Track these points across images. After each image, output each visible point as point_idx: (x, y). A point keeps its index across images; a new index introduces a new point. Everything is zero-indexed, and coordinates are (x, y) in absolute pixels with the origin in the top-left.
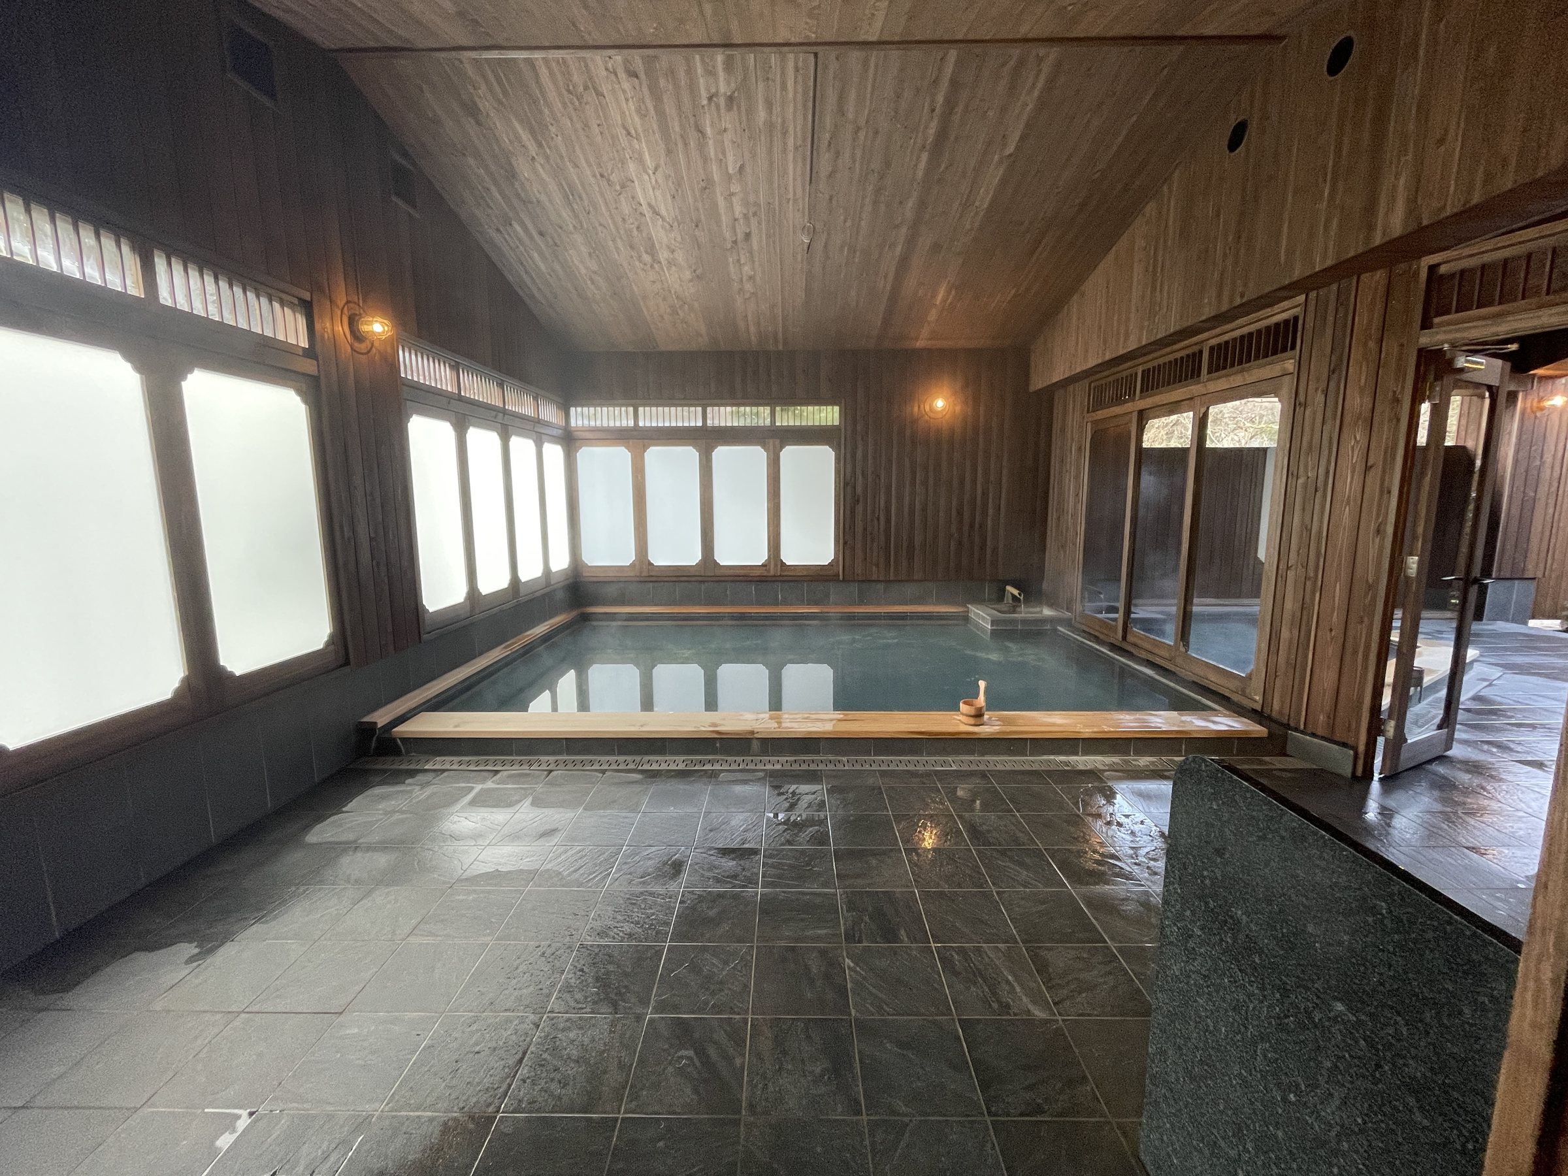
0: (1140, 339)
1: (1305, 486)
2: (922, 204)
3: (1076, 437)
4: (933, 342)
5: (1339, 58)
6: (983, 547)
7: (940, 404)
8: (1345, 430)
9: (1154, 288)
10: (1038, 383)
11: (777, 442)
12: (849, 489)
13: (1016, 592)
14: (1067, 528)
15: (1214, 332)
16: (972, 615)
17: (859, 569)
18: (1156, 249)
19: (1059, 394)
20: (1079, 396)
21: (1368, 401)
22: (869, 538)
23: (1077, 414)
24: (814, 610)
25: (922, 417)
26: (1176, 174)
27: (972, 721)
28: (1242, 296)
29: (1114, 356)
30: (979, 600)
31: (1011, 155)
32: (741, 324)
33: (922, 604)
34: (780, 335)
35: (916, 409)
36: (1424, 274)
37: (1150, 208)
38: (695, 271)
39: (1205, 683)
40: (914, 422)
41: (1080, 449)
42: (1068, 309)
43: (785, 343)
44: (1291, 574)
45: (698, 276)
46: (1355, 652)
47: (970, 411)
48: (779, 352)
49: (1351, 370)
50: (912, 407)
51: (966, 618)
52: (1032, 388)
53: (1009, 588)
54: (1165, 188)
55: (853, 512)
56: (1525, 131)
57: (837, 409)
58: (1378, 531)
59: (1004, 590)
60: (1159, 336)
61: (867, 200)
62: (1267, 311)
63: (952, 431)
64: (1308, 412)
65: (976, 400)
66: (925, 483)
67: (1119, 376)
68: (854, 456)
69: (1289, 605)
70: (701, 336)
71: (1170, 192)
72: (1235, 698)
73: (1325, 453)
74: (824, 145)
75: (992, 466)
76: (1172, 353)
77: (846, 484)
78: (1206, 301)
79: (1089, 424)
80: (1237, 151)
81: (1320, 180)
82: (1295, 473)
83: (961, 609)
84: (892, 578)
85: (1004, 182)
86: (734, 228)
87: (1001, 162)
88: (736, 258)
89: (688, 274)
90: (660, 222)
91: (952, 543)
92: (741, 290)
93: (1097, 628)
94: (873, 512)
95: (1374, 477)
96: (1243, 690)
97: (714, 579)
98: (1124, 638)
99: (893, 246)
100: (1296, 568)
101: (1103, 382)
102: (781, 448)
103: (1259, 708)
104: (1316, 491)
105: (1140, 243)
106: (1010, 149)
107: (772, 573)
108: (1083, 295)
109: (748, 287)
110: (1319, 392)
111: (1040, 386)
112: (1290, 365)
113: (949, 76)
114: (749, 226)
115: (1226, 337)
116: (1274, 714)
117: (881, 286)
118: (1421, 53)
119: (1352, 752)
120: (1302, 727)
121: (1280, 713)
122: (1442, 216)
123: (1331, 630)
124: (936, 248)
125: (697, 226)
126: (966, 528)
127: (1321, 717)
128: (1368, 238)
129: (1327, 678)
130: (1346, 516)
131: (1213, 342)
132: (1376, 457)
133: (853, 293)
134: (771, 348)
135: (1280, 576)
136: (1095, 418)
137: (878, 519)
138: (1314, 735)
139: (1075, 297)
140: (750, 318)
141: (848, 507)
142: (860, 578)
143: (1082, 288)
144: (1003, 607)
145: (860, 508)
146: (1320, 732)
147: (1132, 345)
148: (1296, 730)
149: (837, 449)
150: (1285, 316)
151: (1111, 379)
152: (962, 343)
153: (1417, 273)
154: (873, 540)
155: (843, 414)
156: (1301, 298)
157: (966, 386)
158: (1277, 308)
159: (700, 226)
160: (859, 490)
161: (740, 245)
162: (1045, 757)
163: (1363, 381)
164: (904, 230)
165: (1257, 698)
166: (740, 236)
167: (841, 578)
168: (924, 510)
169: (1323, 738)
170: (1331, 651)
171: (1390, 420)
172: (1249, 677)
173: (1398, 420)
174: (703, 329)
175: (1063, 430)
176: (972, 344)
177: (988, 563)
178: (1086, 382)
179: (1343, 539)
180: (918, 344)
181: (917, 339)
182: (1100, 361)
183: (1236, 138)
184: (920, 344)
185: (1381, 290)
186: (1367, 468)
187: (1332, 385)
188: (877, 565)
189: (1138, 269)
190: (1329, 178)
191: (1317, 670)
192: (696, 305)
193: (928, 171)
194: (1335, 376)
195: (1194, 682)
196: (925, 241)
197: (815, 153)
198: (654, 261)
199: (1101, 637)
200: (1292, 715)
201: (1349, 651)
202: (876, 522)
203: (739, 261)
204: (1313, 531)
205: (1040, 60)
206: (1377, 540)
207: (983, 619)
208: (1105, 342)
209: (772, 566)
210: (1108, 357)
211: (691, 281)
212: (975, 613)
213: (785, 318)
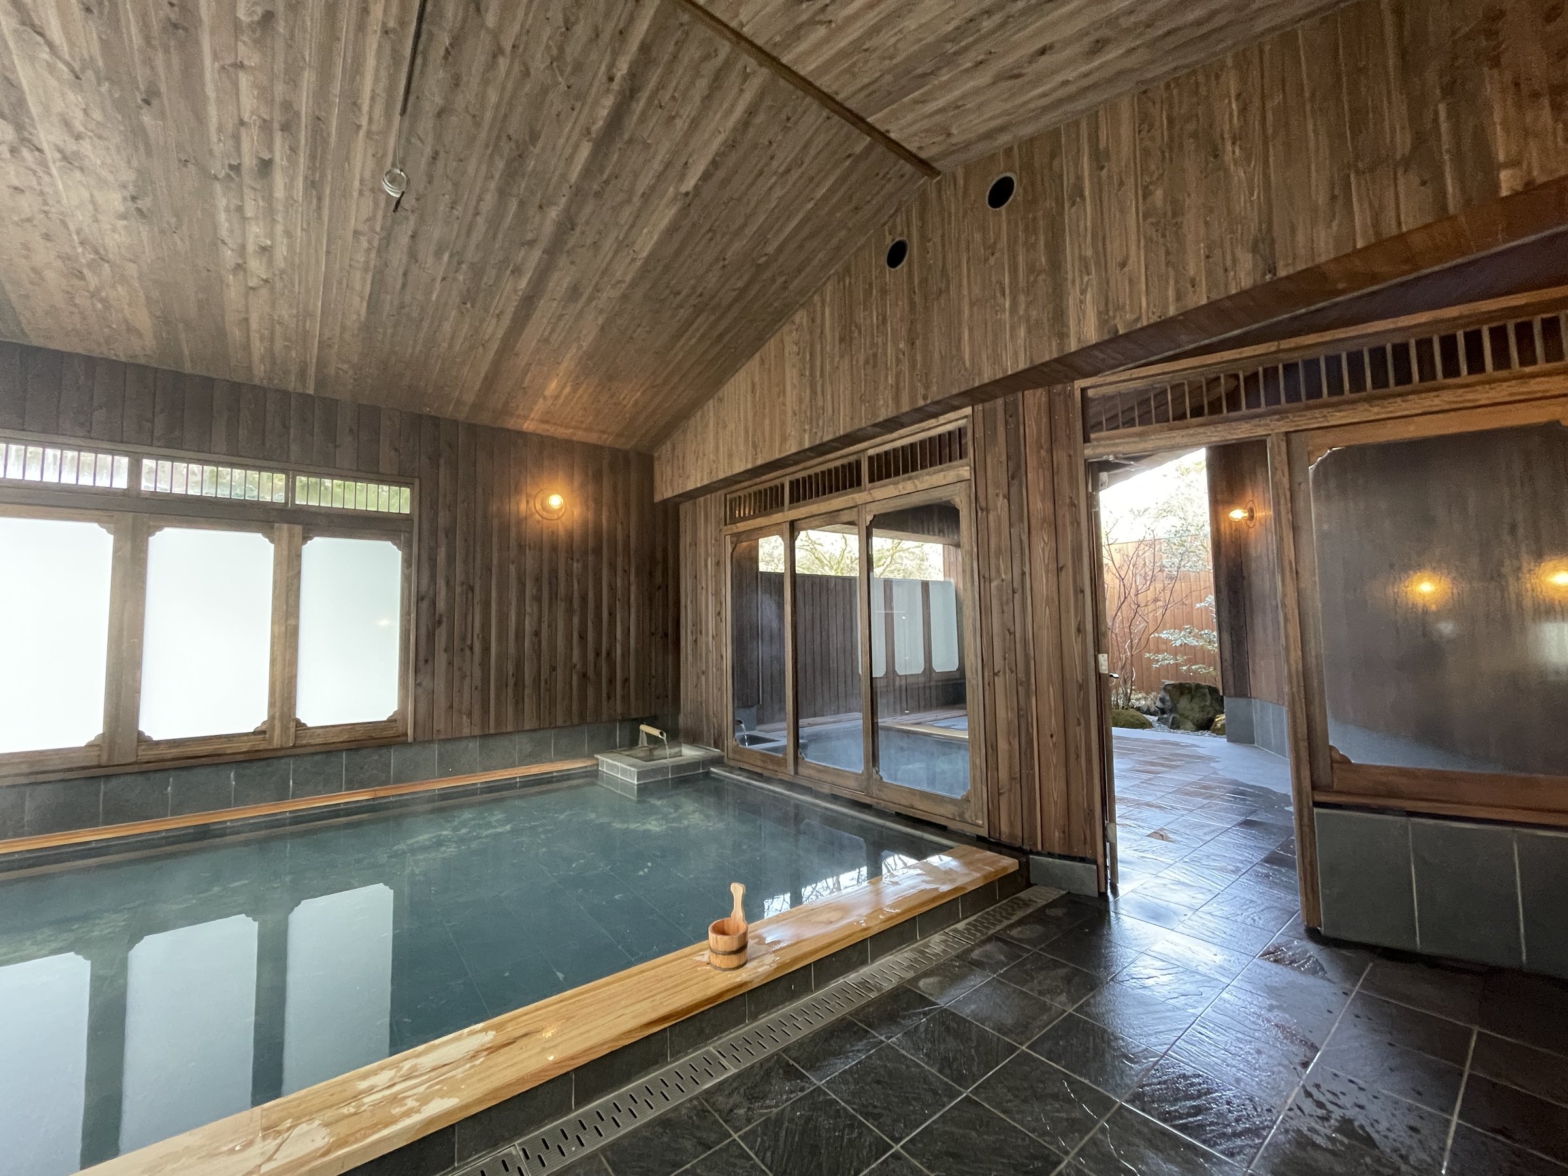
0: (801, 442)
1: (1000, 589)
2: (567, 224)
3: (712, 550)
4: (546, 427)
5: (1000, 193)
6: (611, 680)
7: (556, 501)
8: (1033, 532)
9: (814, 392)
10: (665, 491)
11: (298, 529)
12: (425, 605)
13: (655, 732)
14: (708, 651)
15: (873, 442)
16: (604, 769)
17: (440, 724)
18: (811, 354)
19: (686, 508)
20: (713, 506)
21: (1050, 505)
22: (457, 674)
23: (712, 528)
24: (362, 796)
25: (532, 515)
26: (829, 288)
27: (734, 960)
28: (925, 398)
29: (768, 460)
30: (610, 747)
31: (687, 194)
32: (236, 333)
33: (537, 762)
34: (312, 371)
35: (523, 506)
36: (1078, 394)
37: (801, 317)
38: (134, 199)
39: (910, 813)
40: (520, 522)
41: (718, 563)
42: (702, 417)
43: (321, 383)
44: (999, 681)
45: (139, 210)
46: (1078, 757)
47: (590, 516)
48: (304, 397)
49: (1029, 475)
50: (518, 504)
51: (593, 775)
52: (658, 498)
53: (644, 728)
54: (816, 298)
55: (431, 636)
56: (1208, 257)
57: (406, 492)
58: (1079, 630)
59: (638, 730)
60: (826, 439)
61: (492, 185)
62: (932, 422)
63: (570, 535)
64: (991, 517)
65: (598, 502)
66: (538, 599)
67: (761, 487)
68: (433, 561)
69: (1001, 713)
70: (140, 335)
71: (823, 302)
72: (951, 825)
73: (1017, 555)
74: (437, 54)
75: (619, 584)
76: (820, 464)
77: (420, 599)
78: (882, 402)
79: (728, 538)
80: (899, 267)
81: (998, 294)
82: (987, 576)
83: (589, 763)
84: (492, 731)
85: (672, 229)
86: (236, 138)
87: (675, 199)
88: (235, 202)
89: (114, 200)
90: (45, 54)
91: (575, 677)
92: (240, 268)
93: (760, 763)
94: (464, 639)
95: (1067, 576)
96: (961, 815)
97: (136, 768)
98: (796, 772)
99: (517, 271)
100: (1005, 673)
101: (741, 493)
102: (306, 539)
103: (984, 832)
104: (1014, 592)
105: (790, 348)
106: (689, 184)
107: (276, 742)
108: (721, 400)
109: (257, 266)
110: (1001, 496)
111: (669, 494)
112: (965, 472)
113: (641, 37)
114: (270, 149)
115: (887, 447)
116: (1004, 839)
117: (490, 330)
118: (1087, 193)
119: (1095, 867)
120: (1039, 847)
121: (1012, 835)
122: (1139, 326)
123: (1052, 736)
124: (574, 292)
125: (147, 102)
126: (591, 656)
127: (1057, 834)
128: (1061, 345)
129: (1055, 789)
130: (1045, 614)
131: (871, 452)
132: (1067, 559)
133: (447, 327)
134: (292, 384)
135: (989, 686)
136: (736, 531)
137: (471, 648)
138: (1050, 855)
139: (711, 402)
140: (254, 324)
141: (423, 631)
142: (442, 737)
143: (720, 393)
144: (638, 752)
145: (442, 634)
146: (1057, 851)
147: (792, 448)
148: (1038, 854)
149: (406, 547)
150: (950, 427)
151: (751, 490)
152: (580, 436)
153: (1071, 395)
154: (463, 677)
155: (419, 500)
156: (968, 410)
157: (583, 485)
158: (942, 419)
159: (155, 102)
160: (441, 605)
161: (248, 179)
162: (833, 985)
163: (1042, 486)
164: (537, 254)
165: (980, 822)
166: (248, 161)
167: (410, 739)
168: (537, 634)
169: (1061, 857)
170: (1055, 759)
171: (1072, 523)
172: (966, 800)
173: (1078, 524)
174: (143, 320)
175: (694, 544)
176: (593, 438)
177: (618, 697)
178: (721, 493)
179: (1046, 638)
180: (526, 425)
181: (526, 418)
182: (750, 466)
183: (897, 254)
184: (528, 426)
185: (1044, 406)
186: (1059, 569)
187: (1014, 490)
188: (470, 714)
189: (791, 375)
190: (1007, 291)
191: (1044, 782)
192: (132, 270)
193: (587, 173)
194: (1016, 482)
195: (898, 814)
196: (560, 281)
197: (419, 61)
198: (23, 140)
199: (766, 773)
200: (1026, 836)
201: (1072, 756)
202: (468, 652)
203: (240, 209)
204: (1018, 635)
205: (746, 77)
206: (1080, 639)
207: (624, 772)
208: (755, 446)
209: (277, 732)
210: (759, 462)
211: (123, 217)
212: (609, 765)
213: (324, 345)
